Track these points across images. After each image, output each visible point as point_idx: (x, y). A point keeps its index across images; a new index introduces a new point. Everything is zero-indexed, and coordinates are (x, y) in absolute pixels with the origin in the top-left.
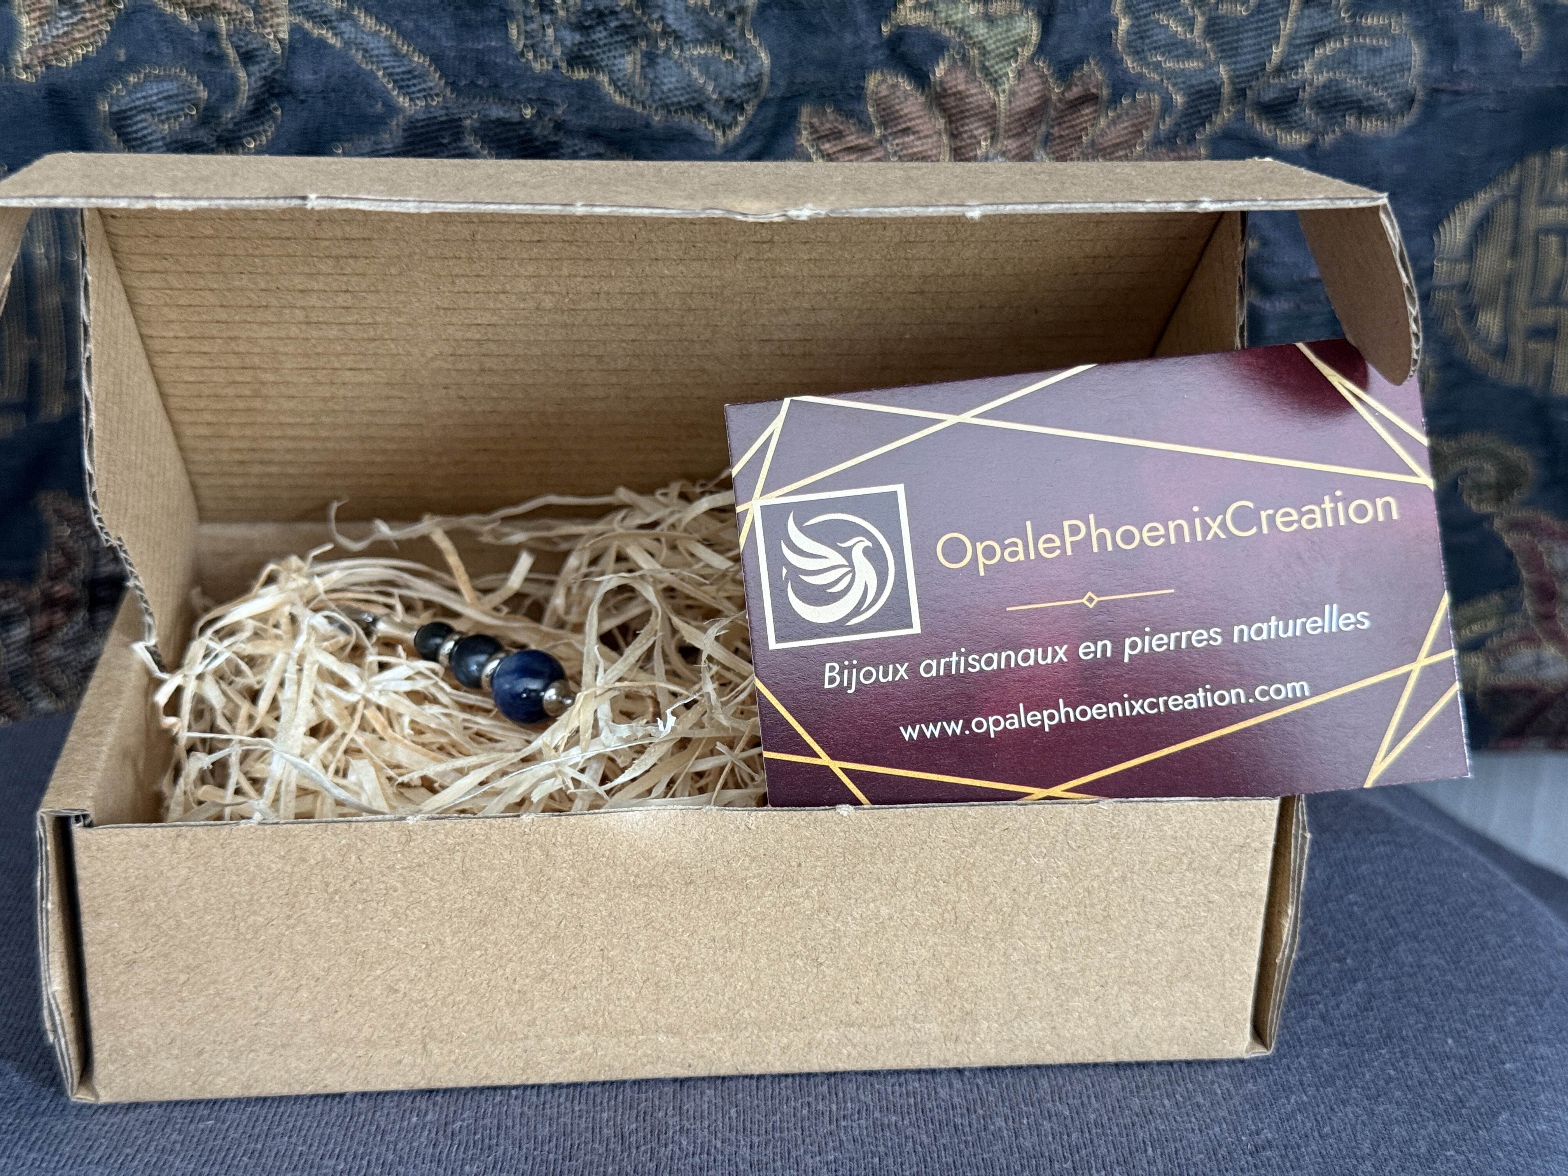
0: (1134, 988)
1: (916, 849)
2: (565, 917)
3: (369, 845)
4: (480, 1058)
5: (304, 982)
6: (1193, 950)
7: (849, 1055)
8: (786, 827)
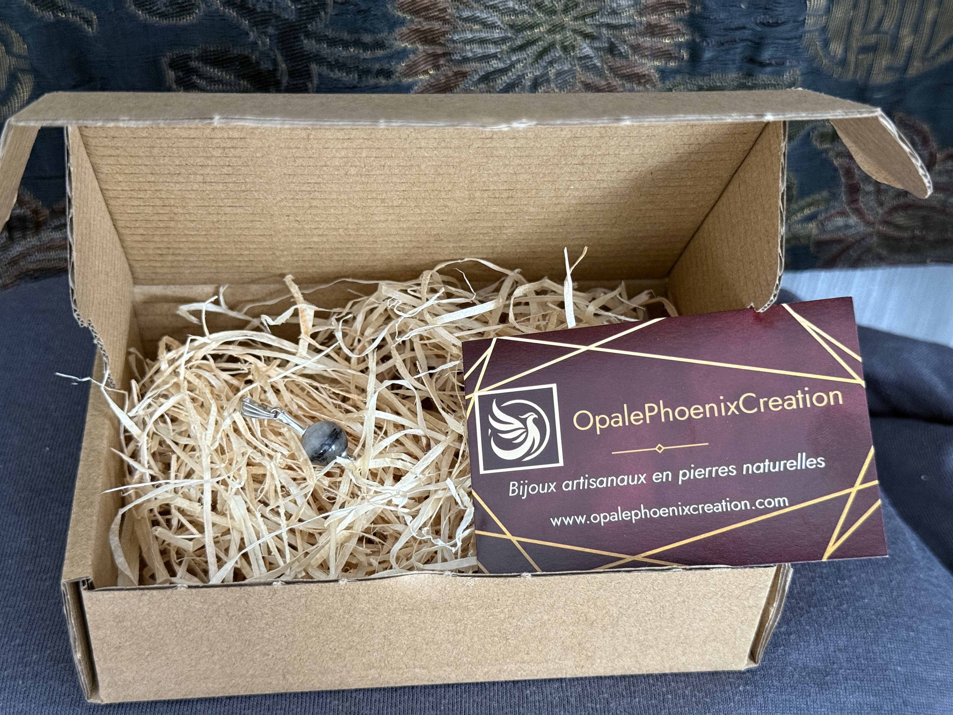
0: (684, 645)
1: (566, 592)
2: (363, 623)
3: (252, 596)
4: (315, 680)
5: (216, 652)
6: (719, 629)
7: (521, 675)
8: (491, 584)
